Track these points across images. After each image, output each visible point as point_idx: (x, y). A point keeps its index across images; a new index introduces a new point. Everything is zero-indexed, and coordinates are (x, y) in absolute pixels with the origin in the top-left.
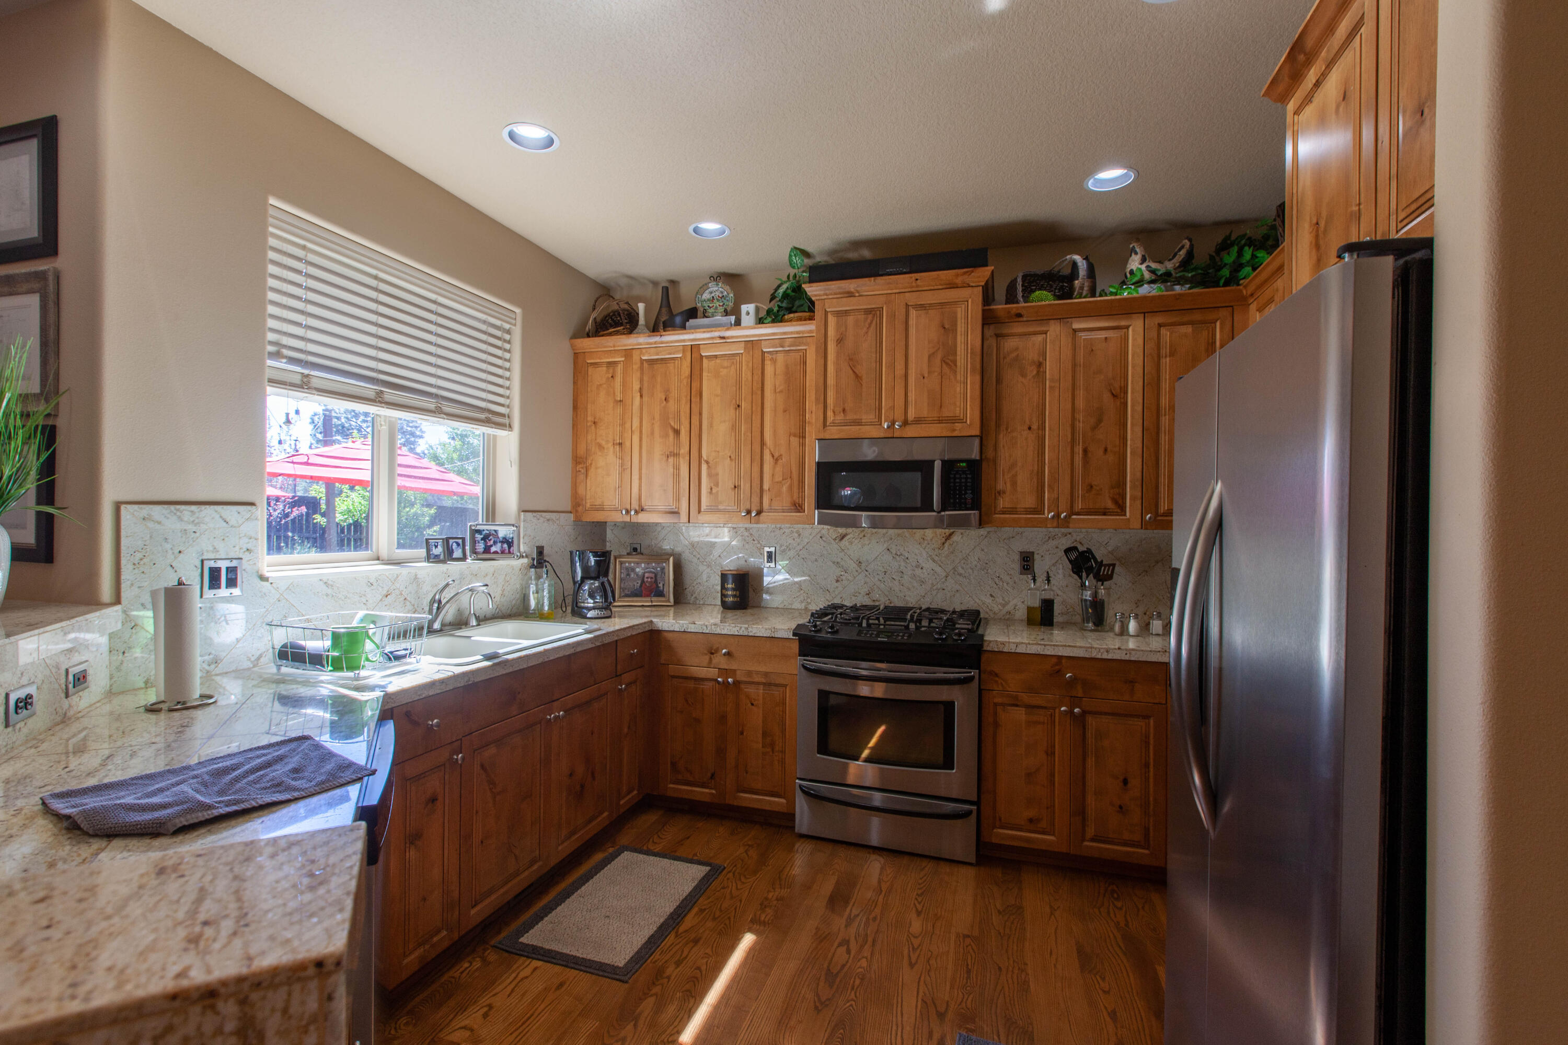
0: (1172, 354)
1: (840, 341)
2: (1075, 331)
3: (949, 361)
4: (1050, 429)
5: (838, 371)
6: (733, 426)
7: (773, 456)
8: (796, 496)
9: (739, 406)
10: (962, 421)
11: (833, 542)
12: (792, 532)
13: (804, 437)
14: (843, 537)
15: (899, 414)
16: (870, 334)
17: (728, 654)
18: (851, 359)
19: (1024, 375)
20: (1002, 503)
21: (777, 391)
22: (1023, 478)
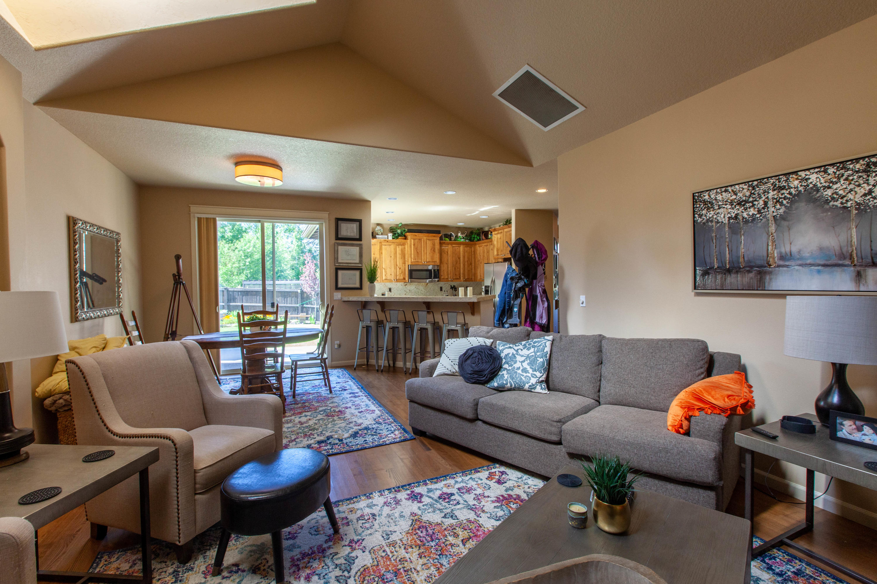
0: (467, 252)
1: (414, 245)
2: (453, 246)
3: (434, 251)
4: (450, 264)
5: (414, 251)
6: (390, 261)
7: (399, 268)
9: (391, 257)
10: (436, 262)
11: (404, 286)
12: (396, 284)
13: (405, 264)
15: (425, 260)
16: (420, 244)
18: (416, 249)
19: (445, 254)
20: (442, 277)
21: (400, 254)
22: (445, 273)
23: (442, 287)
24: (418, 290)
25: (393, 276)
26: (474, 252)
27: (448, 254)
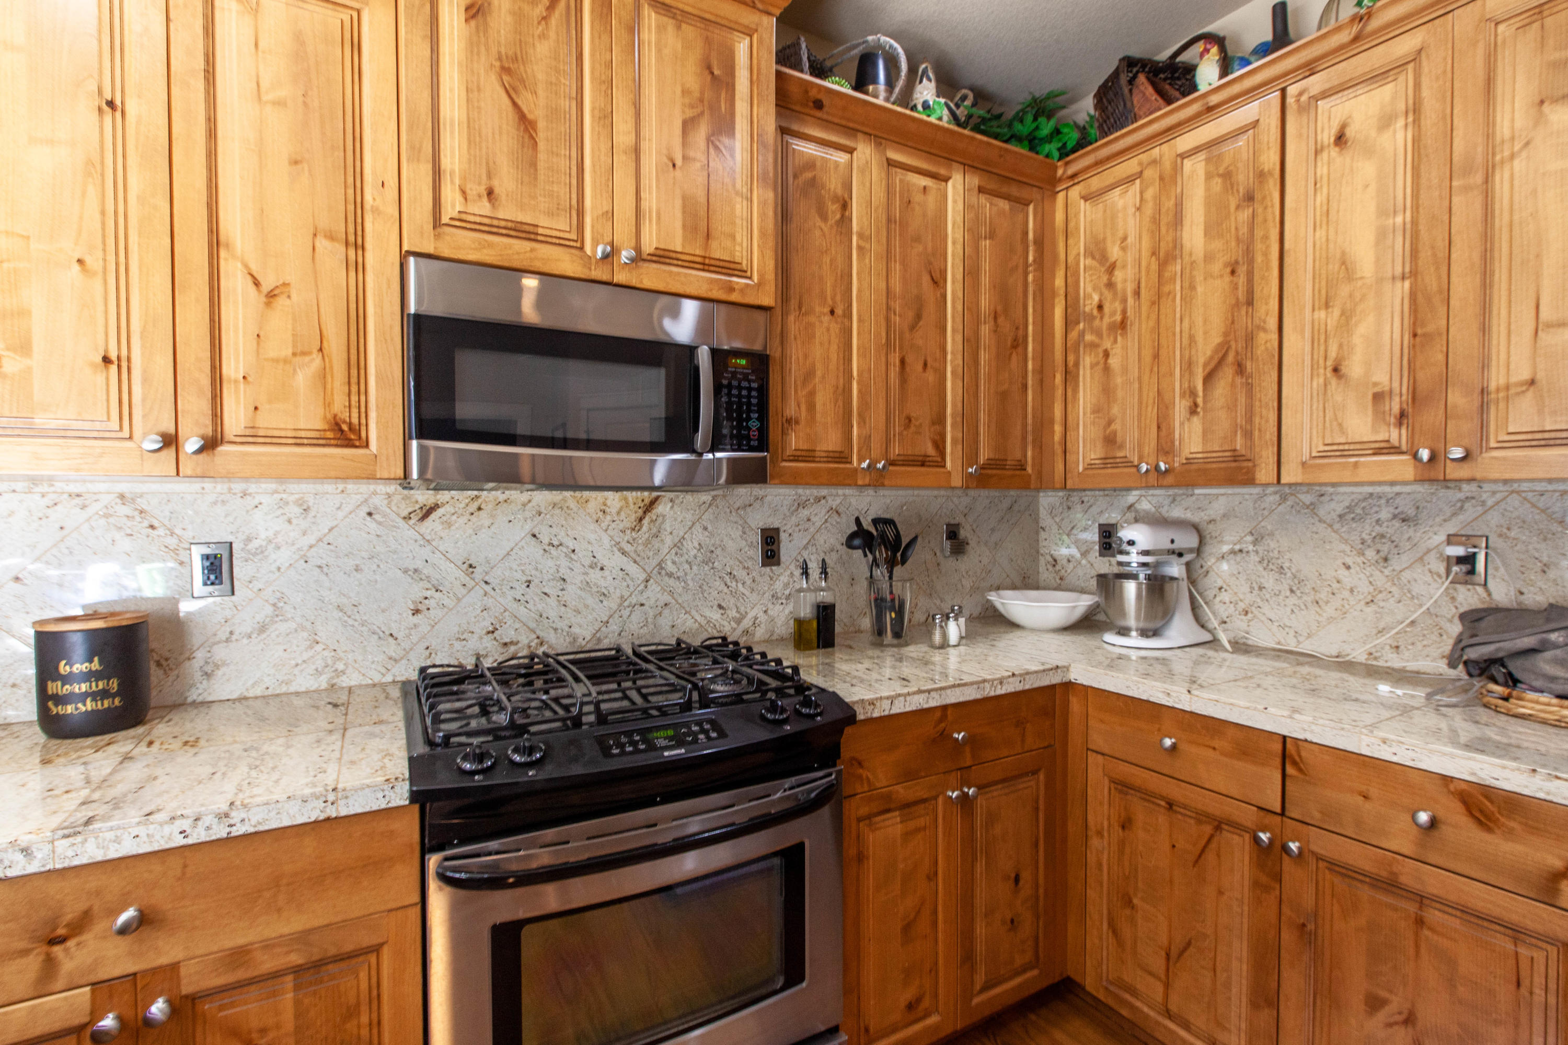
0: (992, 235)
1: (475, 11)
2: (890, 163)
4: (860, 320)
5: (471, 90)
6: (89, 163)
7: (257, 283)
8: (339, 405)
9: (111, 104)
10: (742, 273)
11: (401, 523)
12: (284, 503)
13: (360, 247)
14: (428, 512)
15: (623, 233)
16: (553, 21)
18: (506, 70)
19: (824, 217)
20: (795, 441)
21: (265, 98)
22: (823, 398)
23: (777, 530)
24: (564, 563)
25: (145, 380)
27: (845, 221)
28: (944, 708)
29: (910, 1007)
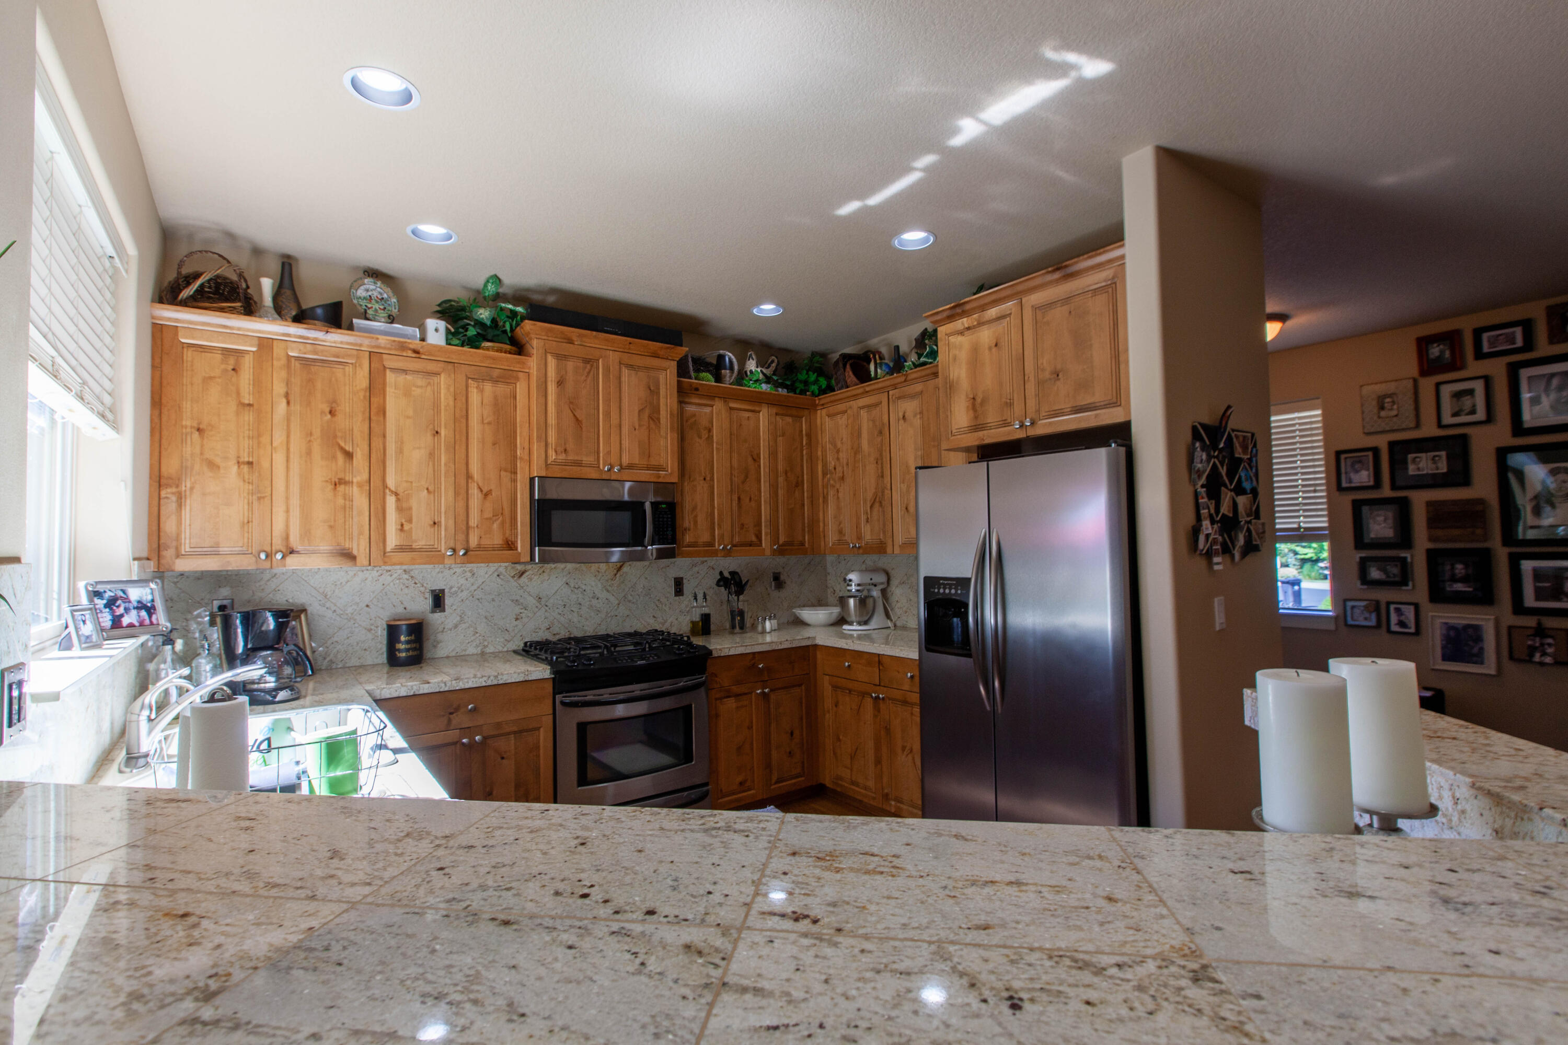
0: (783, 435)
1: (560, 383)
2: (731, 409)
3: (654, 417)
4: (718, 481)
5: (559, 412)
6: (430, 454)
7: (481, 491)
8: (508, 532)
9: (437, 432)
10: (664, 469)
11: (511, 580)
12: (465, 572)
13: (515, 473)
14: (522, 574)
15: (614, 459)
16: (588, 381)
17: (474, 710)
18: (571, 403)
19: (700, 437)
20: (688, 538)
21: (486, 421)
22: (701, 518)
23: (682, 578)
24: (580, 596)
25: (446, 530)
26: (809, 435)
27: (710, 438)
28: (754, 653)
29: (741, 784)
